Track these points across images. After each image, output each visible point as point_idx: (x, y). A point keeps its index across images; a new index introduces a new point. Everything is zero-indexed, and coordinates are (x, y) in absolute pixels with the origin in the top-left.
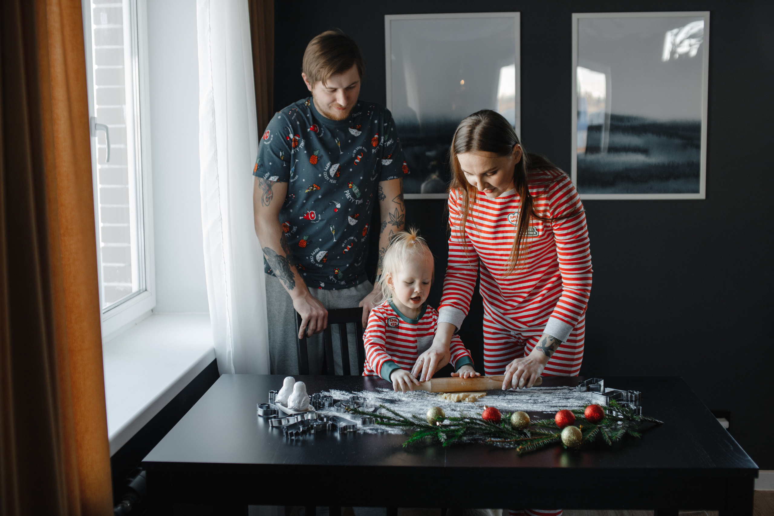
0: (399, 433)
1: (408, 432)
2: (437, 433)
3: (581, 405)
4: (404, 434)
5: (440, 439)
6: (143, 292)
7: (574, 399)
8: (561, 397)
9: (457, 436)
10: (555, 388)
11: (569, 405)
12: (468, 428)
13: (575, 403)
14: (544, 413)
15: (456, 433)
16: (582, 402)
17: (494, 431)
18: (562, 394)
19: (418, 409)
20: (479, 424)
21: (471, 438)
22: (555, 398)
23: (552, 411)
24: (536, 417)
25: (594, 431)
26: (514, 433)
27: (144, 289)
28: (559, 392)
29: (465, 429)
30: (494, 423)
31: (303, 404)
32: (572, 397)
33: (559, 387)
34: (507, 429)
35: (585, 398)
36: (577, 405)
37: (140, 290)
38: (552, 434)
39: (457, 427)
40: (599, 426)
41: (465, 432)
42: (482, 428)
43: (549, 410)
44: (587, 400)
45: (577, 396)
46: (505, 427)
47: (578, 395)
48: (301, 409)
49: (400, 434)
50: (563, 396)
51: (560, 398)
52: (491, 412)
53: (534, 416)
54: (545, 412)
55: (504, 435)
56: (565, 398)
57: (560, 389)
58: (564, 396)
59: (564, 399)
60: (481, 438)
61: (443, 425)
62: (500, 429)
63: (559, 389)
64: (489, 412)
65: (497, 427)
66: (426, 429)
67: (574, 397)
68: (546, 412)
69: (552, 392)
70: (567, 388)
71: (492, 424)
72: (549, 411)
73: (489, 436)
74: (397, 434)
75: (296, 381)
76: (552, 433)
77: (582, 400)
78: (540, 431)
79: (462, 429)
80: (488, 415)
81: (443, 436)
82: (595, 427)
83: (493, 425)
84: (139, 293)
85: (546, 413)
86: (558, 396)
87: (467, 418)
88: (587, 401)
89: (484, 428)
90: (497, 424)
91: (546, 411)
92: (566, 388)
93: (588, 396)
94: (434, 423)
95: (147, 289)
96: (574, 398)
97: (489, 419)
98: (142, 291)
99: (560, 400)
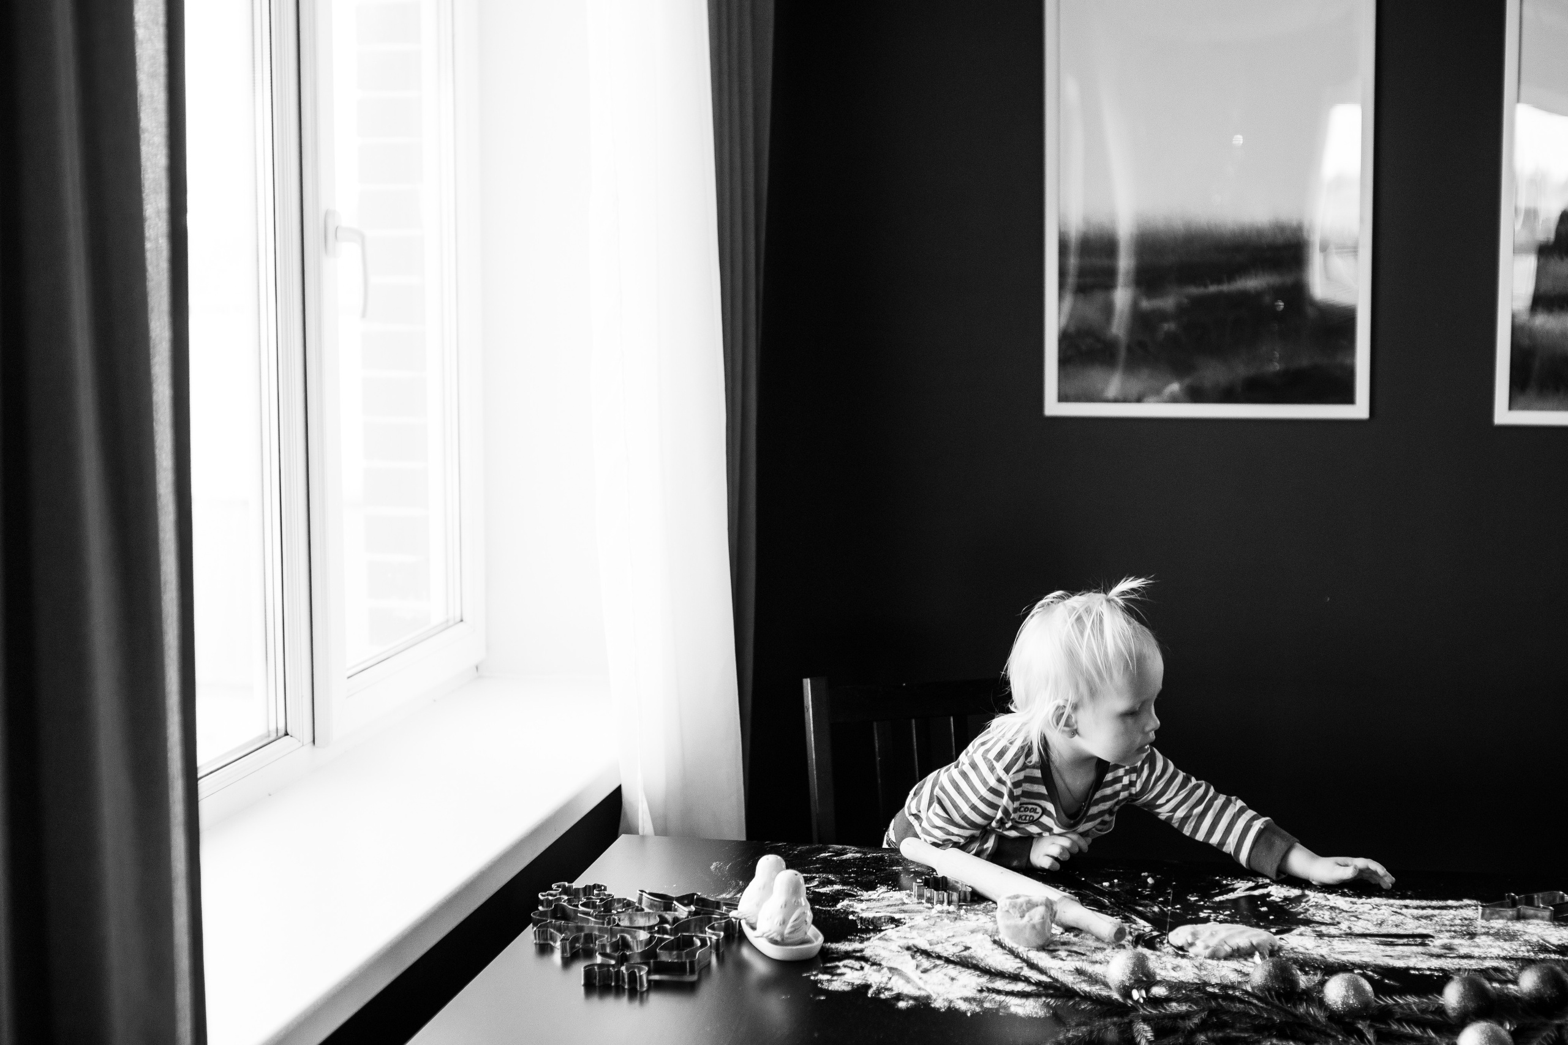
0: (1037, 1013)
1: (1059, 1012)
2: (1131, 1023)
3: (1510, 955)
4: (1049, 1017)
5: (1138, 1039)
6: (456, 623)
7: (1491, 938)
8: (1457, 928)
9: (1183, 1032)
10: (1441, 903)
11: (1476, 954)
12: (1212, 1012)
13: (1494, 947)
14: (1412, 972)
15: (1180, 1023)
16: (1511, 948)
17: (1281, 1022)
18: (1460, 921)
19: (1091, 947)
20: (1241, 1001)
21: (1220, 1035)
22: (1442, 931)
23: (1433, 967)
24: (1392, 983)
25: (1544, 1034)
26: (1332, 1029)
27: (459, 619)
28: (1451, 917)
29: (1206, 1013)
30: (1279, 1000)
31: (792, 927)
32: (1487, 930)
33: (1450, 902)
34: (1314, 1018)
35: (1521, 935)
36: (1499, 955)
37: (447, 621)
38: (1433, 1038)
39: (1184, 1008)
40: (1557, 1022)
41: (1203, 1022)
42: (1249, 1013)
43: (1424, 966)
44: (1526, 941)
45: (1499, 930)
46: (1310, 1014)
47: (1501, 926)
48: (787, 938)
49: (1040, 1017)
50: (1462, 926)
51: (1455, 931)
52: (1275, 972)
53: (1386, 981)
54: (1415, 969)
55: (1308, 1034)
56: (1468, 934)
57: (1457, 908)
58: (1465, 928)
59: (1464, 935)
60: (1245, 1038)
61: (1149, 998)
62: (1295, 1016)
63: (1451, 907)
64: (1270, 972)
65: (1287, 1012)
66: (1106, 1008)
67: (1491, 932)
68: (1418, 970)
69: (1435, 916)
70: (1472, 906)
71: (1277, 1002)
72: (1425, 969)
73: (1266, 1034)
74: (1032, 1017)
75: (787, 868)
76: (1433, 1035)
77: (1511, 940)
78: (1402, 1029)
79: (1196, 1013)
80: (1266, 979)
81: (1146, 1031)
82: (1546, 1025)
83: (1277, 1007)
84: (446, 626)
85: (1417, 973)
86: (1451, 925)
87: (1213, 986)
88: (1525, 946)
89: (1254, 1012)
90: (1287, 1002)
91: (1418, 967)
92: (1469, 906)
93: (1527, 931)
94: (1126, 992)
95: (464, 619)
96: (1492, 935)
97: (1269, 990)
98: (451, 623)
99: (1453, 937)
